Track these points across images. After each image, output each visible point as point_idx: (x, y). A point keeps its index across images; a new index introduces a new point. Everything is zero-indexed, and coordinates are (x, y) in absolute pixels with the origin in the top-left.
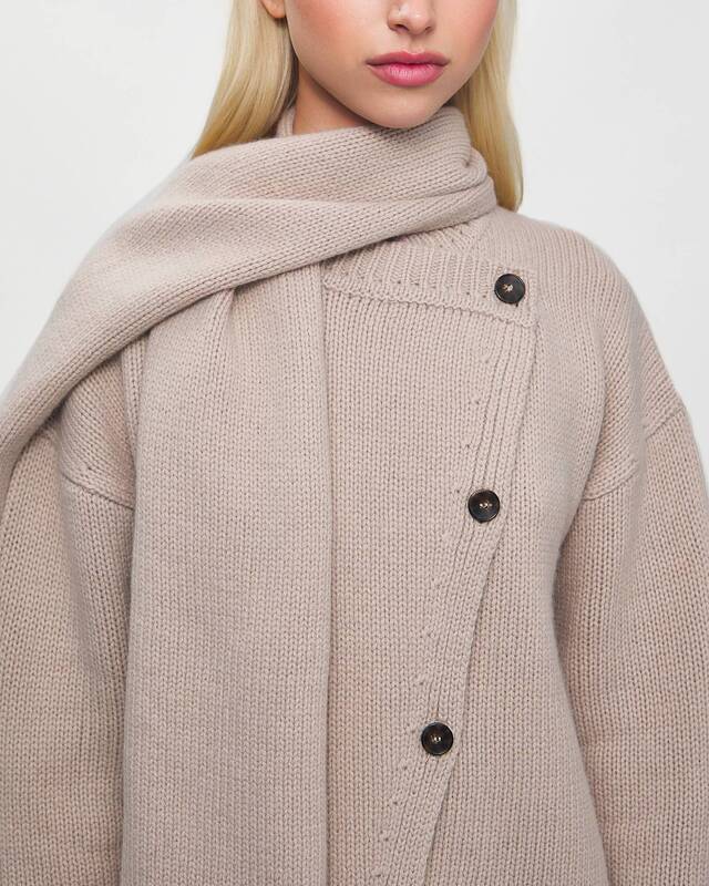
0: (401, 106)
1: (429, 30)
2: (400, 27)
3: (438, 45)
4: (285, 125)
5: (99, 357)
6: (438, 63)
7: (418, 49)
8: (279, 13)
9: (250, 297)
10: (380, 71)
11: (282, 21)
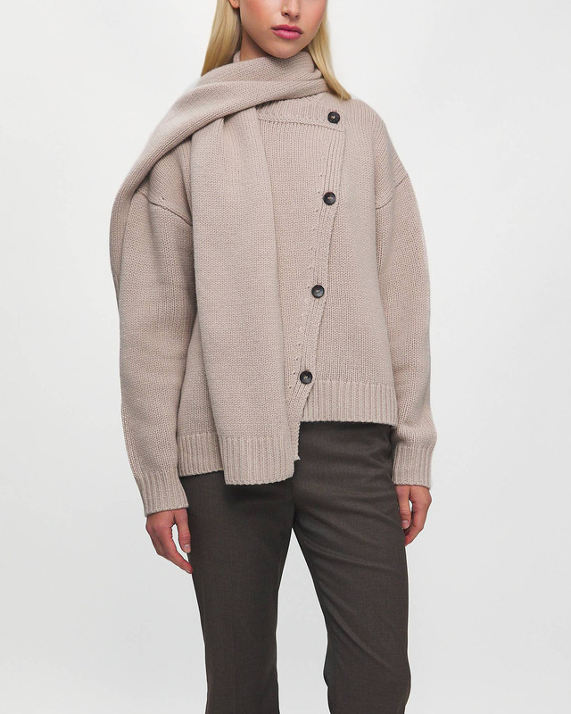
0: (283, 48)
1: (297, 17)
2: (286, 14)
3: (301, 25)
4: (237, 57)
5: (167, 149)
6: (299, 32)
7: (292, 25)
8: (236, 5)
9: (232, 120)
10: (277, 32)
11: (237, 10)
